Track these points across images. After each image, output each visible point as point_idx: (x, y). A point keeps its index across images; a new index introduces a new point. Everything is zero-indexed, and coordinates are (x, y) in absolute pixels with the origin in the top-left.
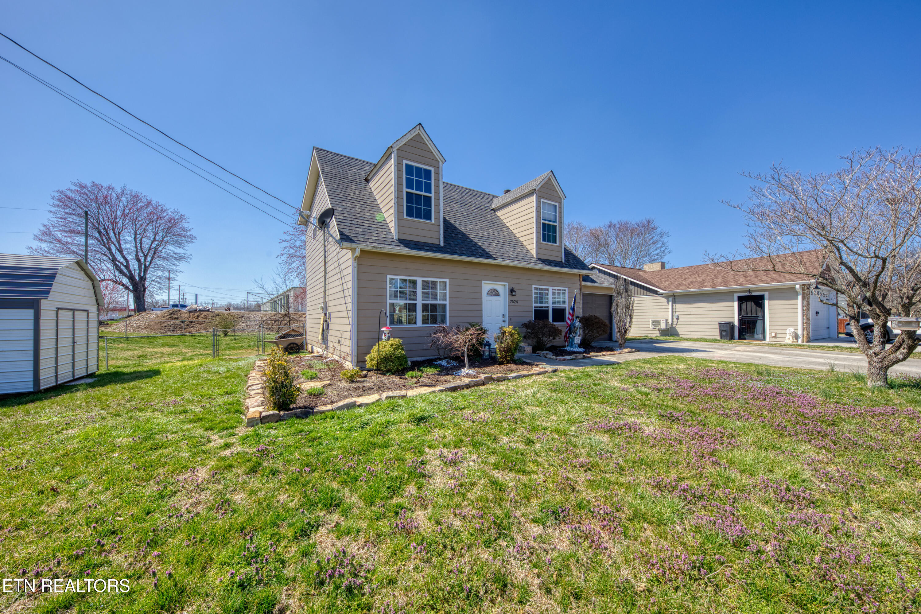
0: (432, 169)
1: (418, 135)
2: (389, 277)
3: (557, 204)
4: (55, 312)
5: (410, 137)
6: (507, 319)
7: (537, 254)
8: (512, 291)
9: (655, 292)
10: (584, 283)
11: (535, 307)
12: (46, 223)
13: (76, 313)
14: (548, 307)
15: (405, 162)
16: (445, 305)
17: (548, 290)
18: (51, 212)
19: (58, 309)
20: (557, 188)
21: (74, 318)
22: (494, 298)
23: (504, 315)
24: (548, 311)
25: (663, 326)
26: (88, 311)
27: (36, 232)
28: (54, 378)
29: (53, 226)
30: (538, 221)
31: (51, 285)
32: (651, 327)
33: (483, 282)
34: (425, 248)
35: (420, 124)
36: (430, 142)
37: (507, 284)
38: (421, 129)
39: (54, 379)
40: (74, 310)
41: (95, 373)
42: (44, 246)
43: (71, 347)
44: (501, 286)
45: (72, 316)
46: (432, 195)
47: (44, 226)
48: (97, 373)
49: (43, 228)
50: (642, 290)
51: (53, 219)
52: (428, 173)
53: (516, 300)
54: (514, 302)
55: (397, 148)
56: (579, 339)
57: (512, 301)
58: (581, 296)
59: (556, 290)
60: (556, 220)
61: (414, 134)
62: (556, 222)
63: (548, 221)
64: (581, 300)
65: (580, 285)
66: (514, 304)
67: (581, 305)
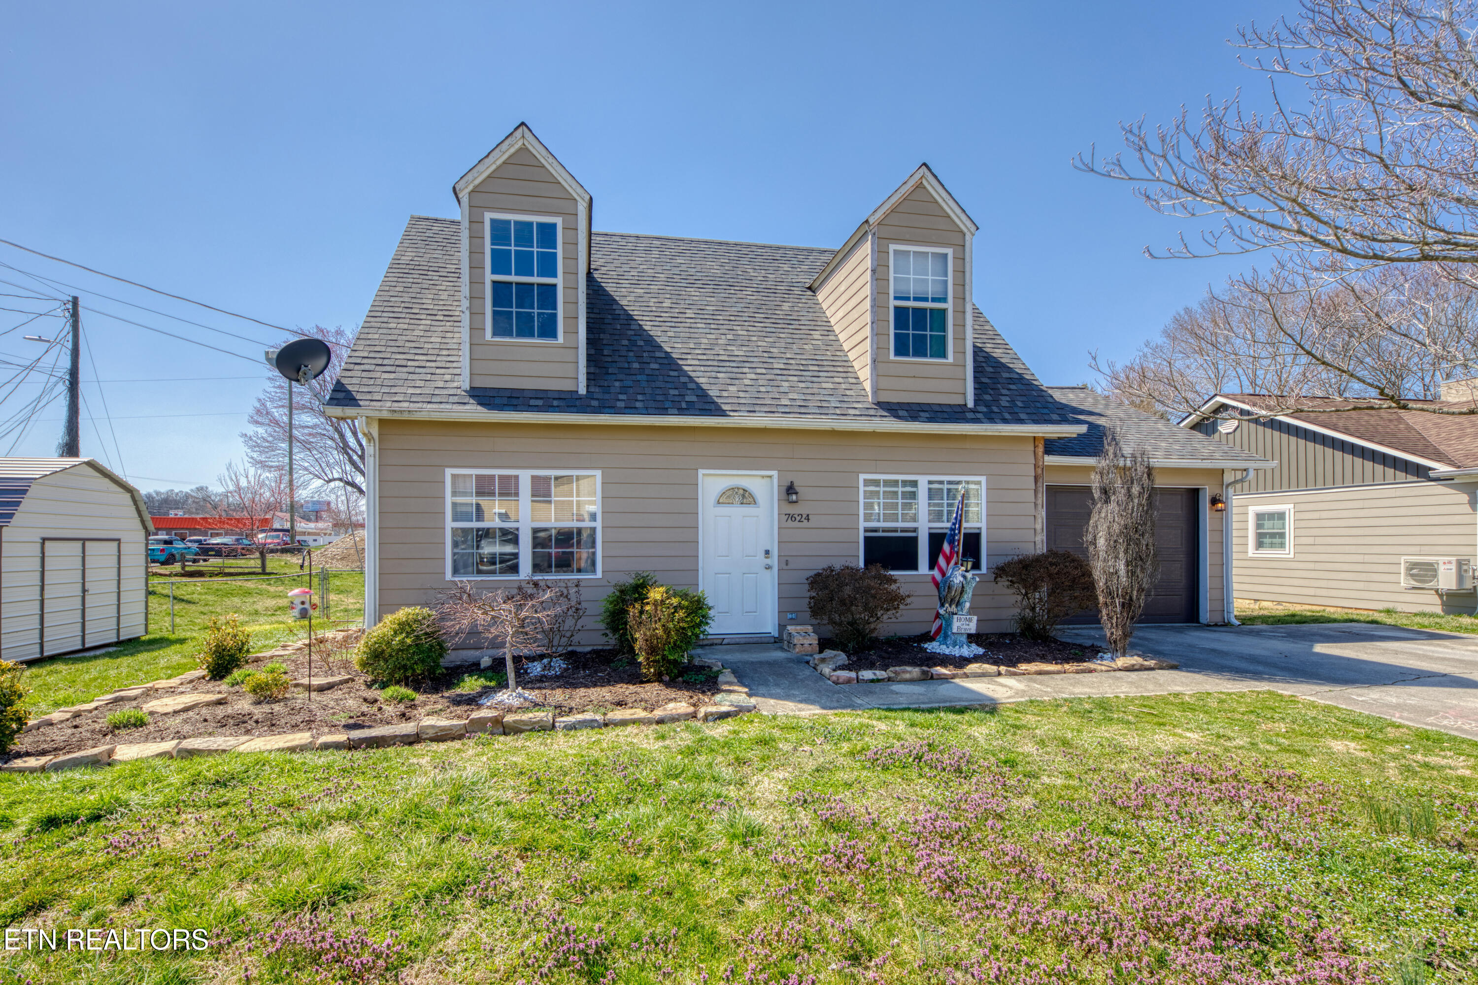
0: (558, 221)
1: (524, 149)
2: (449, 472)
3: (949, 251)
4: (39, 546)
5: (500, 158)
6: (774, 561)
7: (876, 390)
8: (790, 490)
9: (1421, 472)
10: (1051, 460)
11: (866, 530)
12: (262, 397)
13: (87, 544)
14: (915, 530)
15: (488, 216)
16: (594, 530)
17: (914, 484)
18: (269, 378)
19: (44, 540)
20: (949, 208)
21: (84, 552)
22: (737, 511)
23: (767, 552)
24: (915, 539)
25: (1447, 580)
26: (119, 540)
27: (251, 411)
28: (38, 646)
29: (272, 400)
30: (877, 306)
31: (18, 504)
32: (1404, 581)
33: (701, 472)
34: (532, 402)
35: (523, 124)
36: (551, 160)
37: (774, 473)
38: (527, 134)
39: (37, 649)
40: (84, 540)
41: (139, 638)
42: (261, 430)
43: (80, 598)
44: (759, 481)
45: (80, 550)
46: (559, 281)
47: (259, 400)
48: (143, 638)
49: (258, 405)
50: (1379, 468)
51: (269, 390)
52: (548, 233)
53: (805, 512)
54: (798, 518)
55: (471, 188)
56: (970, 620)
57: (791, 517)
58: (1040, 495)
59: (941, 482)
60: (946, 293)
61: (512, 150)
62: (944, 300)
63: (916, 299)
64: (1040, 507)
65: (1036, 466)
66: (796, 524)
67: (1040, 521)
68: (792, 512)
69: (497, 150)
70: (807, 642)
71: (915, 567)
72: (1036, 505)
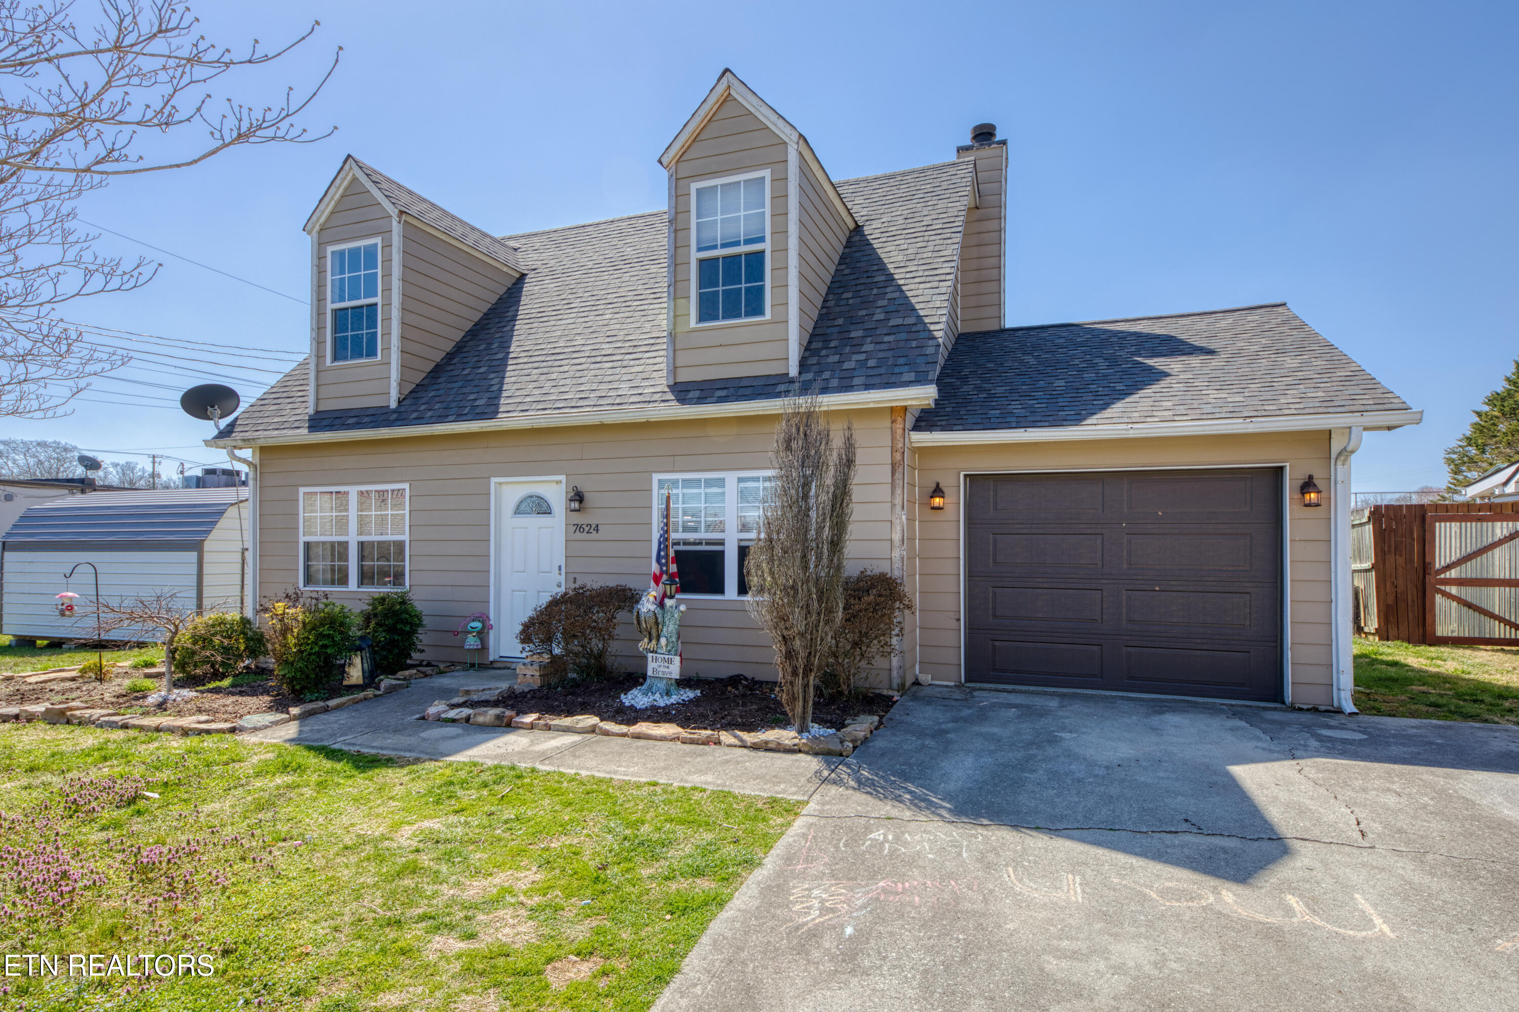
0: (378, 241)
1: (352, 180)
2: (302, 491)
3: (767, 173)
5: (336, 193)
7: (672, 369)
8: (578, 497)
10: (921, 439)
14: (722, 543)
15: (330, 250)
16: (403, 544)
17: (720, 483)
20: (764, 117)
22: (534, 522)
23: (560, 568)
24: (721, 554)
30: (676, 263)
31: (216, 523)
33: (494, 480)
35: (349, 156)
38: (353, 164)
44: (551, 487)
46: (379, 299)
52: (371, 255)
53: (594, 522)
54: (587, 529)
55: (317, 227)
56: (670, 661)
57: (579, 528)
58: (898, 491)
59: (756, 479)
60: (763, 230)
61: (346, 183)
62: (762, 239)
63: (724, 246)
64: (898, 508)
65: (893, 450)
66: (585, 536)
67: (899, 528)
68: (580, 523)
69: (333, 187)
70: (529, 673)
71: (720, 590)
72: (893, 506)
